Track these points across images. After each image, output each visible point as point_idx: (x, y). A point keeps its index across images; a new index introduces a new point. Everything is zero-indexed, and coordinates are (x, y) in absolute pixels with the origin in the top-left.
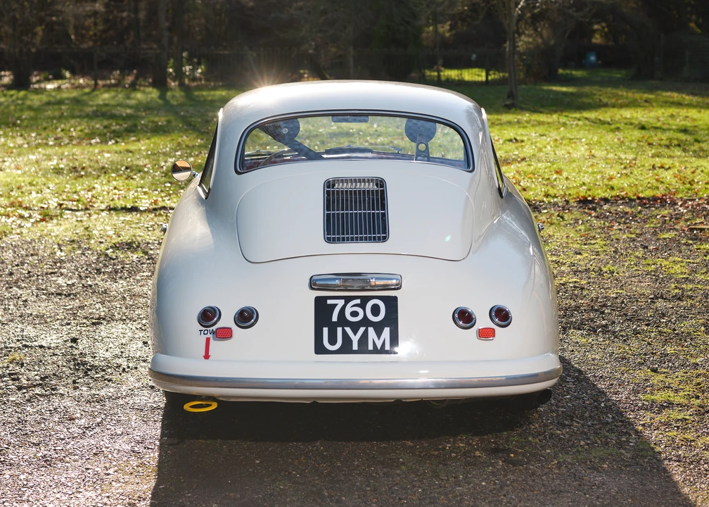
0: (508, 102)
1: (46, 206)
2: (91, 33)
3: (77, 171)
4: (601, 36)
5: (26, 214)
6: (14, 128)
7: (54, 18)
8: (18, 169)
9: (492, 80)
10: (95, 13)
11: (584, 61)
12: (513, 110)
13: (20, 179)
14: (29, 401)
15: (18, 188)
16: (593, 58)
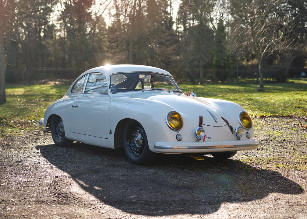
12: (261, 91)
16: (304, 74)
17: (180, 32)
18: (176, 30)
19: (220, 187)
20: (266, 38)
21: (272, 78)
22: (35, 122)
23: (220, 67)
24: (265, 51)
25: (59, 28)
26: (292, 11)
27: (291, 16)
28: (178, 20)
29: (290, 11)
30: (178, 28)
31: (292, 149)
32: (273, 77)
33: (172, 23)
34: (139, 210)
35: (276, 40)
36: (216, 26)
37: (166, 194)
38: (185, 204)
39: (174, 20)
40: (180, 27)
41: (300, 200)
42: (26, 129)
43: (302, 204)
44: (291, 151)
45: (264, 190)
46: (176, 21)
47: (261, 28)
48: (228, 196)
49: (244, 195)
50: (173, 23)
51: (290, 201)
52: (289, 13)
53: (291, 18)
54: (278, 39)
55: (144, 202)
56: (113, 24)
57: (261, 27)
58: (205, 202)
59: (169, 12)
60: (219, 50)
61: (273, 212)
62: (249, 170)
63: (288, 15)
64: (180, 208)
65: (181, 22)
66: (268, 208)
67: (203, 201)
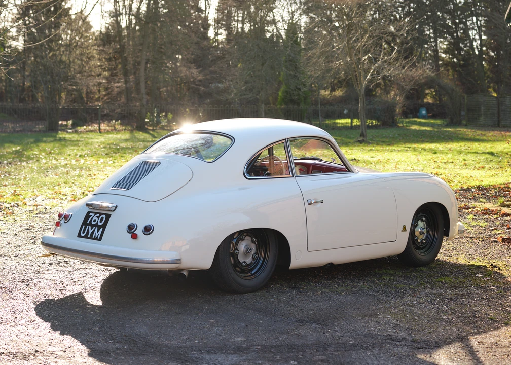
0: (361, 139)
1: (75, 194)
2: (97, 96)
3: (91, 176)
4: (431, 97)
5: (64, 198)
6: (50, 155)
7: (74, 87)
8: (56, 175)
9: (355, 125)
10: (100, 84)
11: (418, 114)
12: (364, 143)
13: (59, 180)
14: (75, 270)
15: (58, 185)
16: (424, 112)
17: (220, 41)
18: (215, 38)
19: (367, 318)
20: (370, 56)
21: (375, 120)
22: (16, 205)
23: (292, 102)
24: (368, 77)
25: (15, 34)
26: (403, 8)
27: (402, 16)
28: (217, 21)
29: (400, 9)
30: (217, 34)
31: (451, 249)
32: (377, 119)
33: (206, 27)
34: (260, 362)
35: (387, 59)
36: (283, 33)
37: (288, 333)
38: (326, 349)
39: (211, 22)
40: (221, 34)
41: (498, 339)
42: (6, 219)
43: (504, 345)
44: (451, 252)
45: (436, 321)
46: (213, 24)
47: (363, 40)
48: (385, 334)
49: (410, 332)
50: (209, 25)
51: (484, 341)
52: (400, 12)
53: (402, 19)
54: (390, 57)
55: (259, 347)
56: (107, 29)
57: (362, 38)
58: (354, 345)
59: (203, 8)
60: (290, 74)
61: (464, 358)
62: (401, 289)
63: (397, 15)
64: (320, 357)
65: (222, 24)
66: (454, 353)
67: (352, 345)
